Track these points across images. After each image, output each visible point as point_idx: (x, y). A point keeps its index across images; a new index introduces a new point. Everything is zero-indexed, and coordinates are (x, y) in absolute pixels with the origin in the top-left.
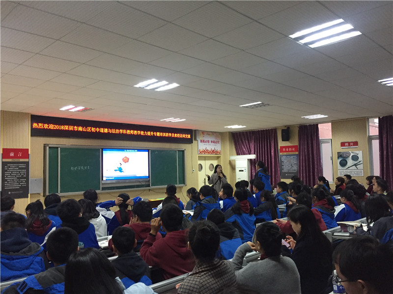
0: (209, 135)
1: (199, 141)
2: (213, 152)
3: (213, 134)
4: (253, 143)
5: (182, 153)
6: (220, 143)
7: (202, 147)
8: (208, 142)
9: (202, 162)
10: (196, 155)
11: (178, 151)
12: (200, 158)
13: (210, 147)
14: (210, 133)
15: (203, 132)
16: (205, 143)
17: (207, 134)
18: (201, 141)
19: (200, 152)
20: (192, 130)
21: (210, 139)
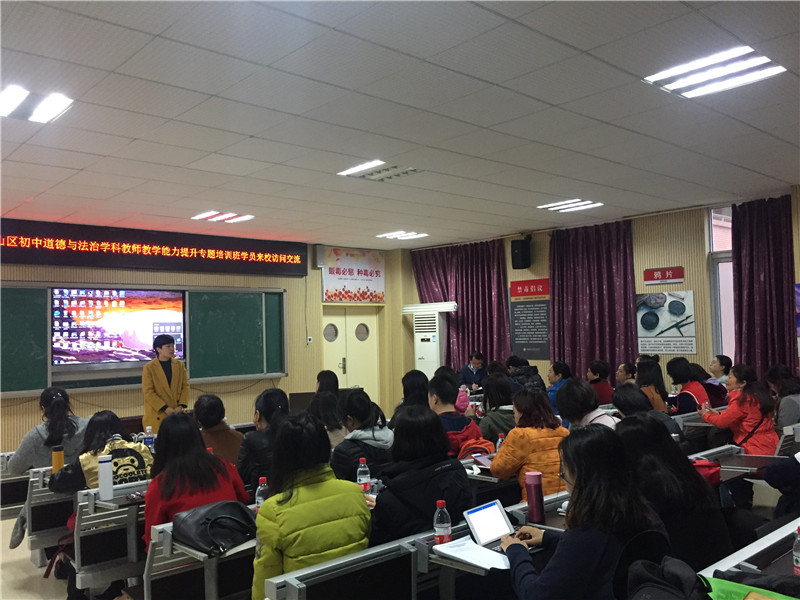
0: (352, 255)
1: (326, 271)
2: (363, 295)
3: (364, 255)
4: (453, 274)
6: (382, 274)
7: (333, 284)
8: (351, 272)
10: (318, 305)
11: (266, 293)
13: (355, 284)
14: (356, 252)
15: (337, 251)
16: (342, 276)
17: (347, 255)
18: (331, 271)
19: (329, 297)
20: (306, 244)
21: (356, 265)
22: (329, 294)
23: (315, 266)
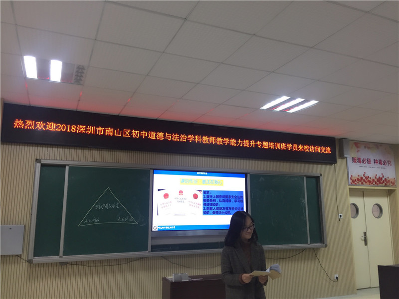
0: (369, 148)
1: (350, 160)
2: (380, 180)
3: (378, 148)
5: (314, 180)
6: (393, 163)
7: (356, 171)
8: (369, 161)
9: (358, 201)
10: (345, 188)
11: (308, 177)
12: (353, 192)
13: (373, 171)
14: (372, 145)
15: (357, 144)
16: (362, 164)
17: (365, 147)
18: (354, 160)
19: (353, 181)
20: (334, 138)
21: (372, 155)
22: (353, 179)
23: (342, 156)
